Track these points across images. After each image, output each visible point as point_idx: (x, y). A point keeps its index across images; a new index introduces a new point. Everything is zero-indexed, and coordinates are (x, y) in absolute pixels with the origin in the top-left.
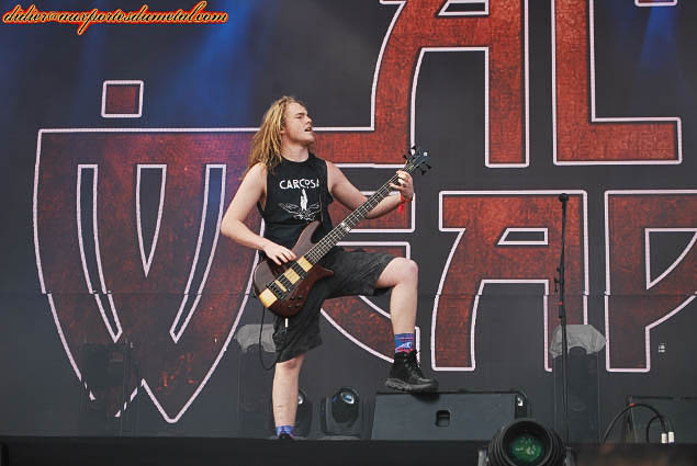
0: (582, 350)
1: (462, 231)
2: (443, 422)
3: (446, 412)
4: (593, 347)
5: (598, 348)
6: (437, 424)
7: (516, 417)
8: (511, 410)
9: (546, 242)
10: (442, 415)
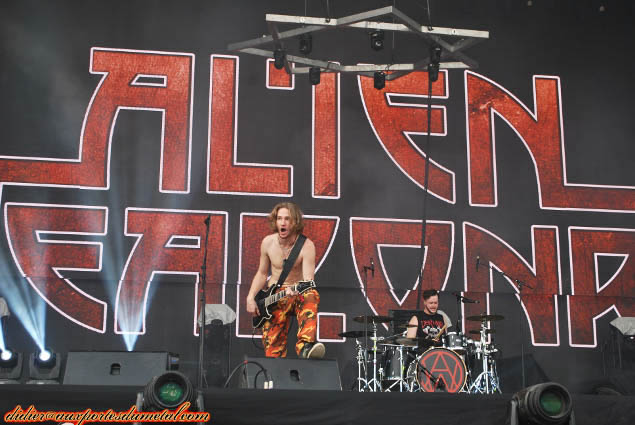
0: (221, 321)
1: (140, 236)
2: (116, 372)
3: (118, 365)
4: (227, 319)
5: (231, 321)
6: (111, 373)
7: (167, 369)
8: (164, 364)
9: (198, 246)
10: (115, 367)
